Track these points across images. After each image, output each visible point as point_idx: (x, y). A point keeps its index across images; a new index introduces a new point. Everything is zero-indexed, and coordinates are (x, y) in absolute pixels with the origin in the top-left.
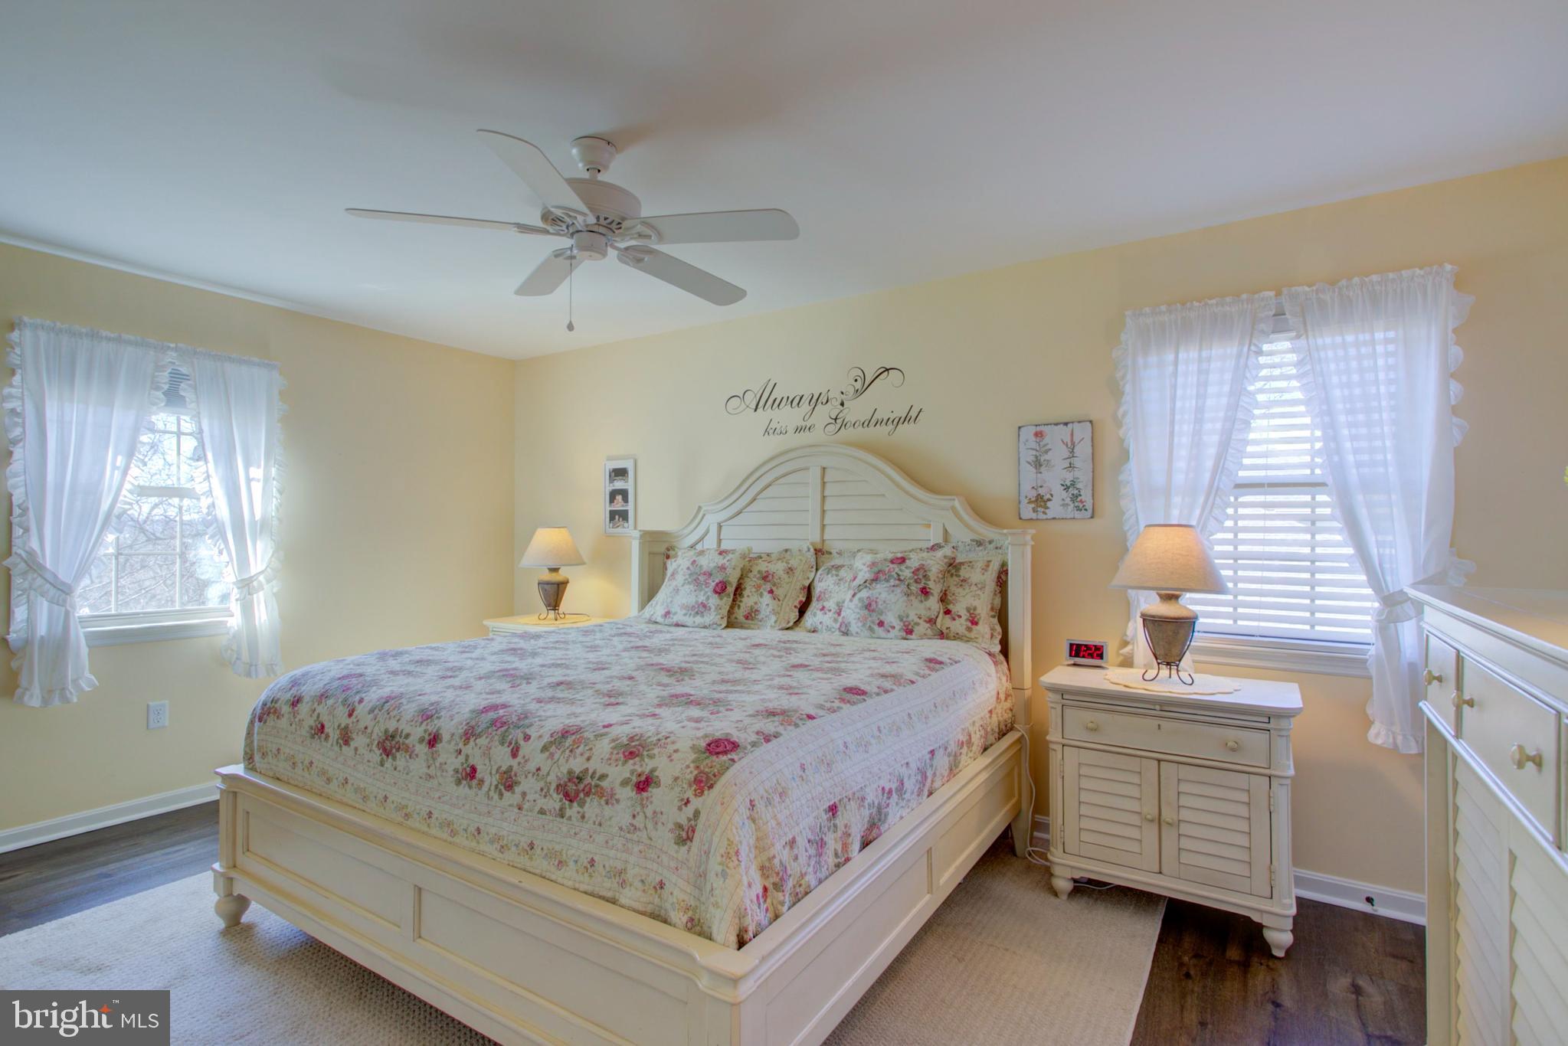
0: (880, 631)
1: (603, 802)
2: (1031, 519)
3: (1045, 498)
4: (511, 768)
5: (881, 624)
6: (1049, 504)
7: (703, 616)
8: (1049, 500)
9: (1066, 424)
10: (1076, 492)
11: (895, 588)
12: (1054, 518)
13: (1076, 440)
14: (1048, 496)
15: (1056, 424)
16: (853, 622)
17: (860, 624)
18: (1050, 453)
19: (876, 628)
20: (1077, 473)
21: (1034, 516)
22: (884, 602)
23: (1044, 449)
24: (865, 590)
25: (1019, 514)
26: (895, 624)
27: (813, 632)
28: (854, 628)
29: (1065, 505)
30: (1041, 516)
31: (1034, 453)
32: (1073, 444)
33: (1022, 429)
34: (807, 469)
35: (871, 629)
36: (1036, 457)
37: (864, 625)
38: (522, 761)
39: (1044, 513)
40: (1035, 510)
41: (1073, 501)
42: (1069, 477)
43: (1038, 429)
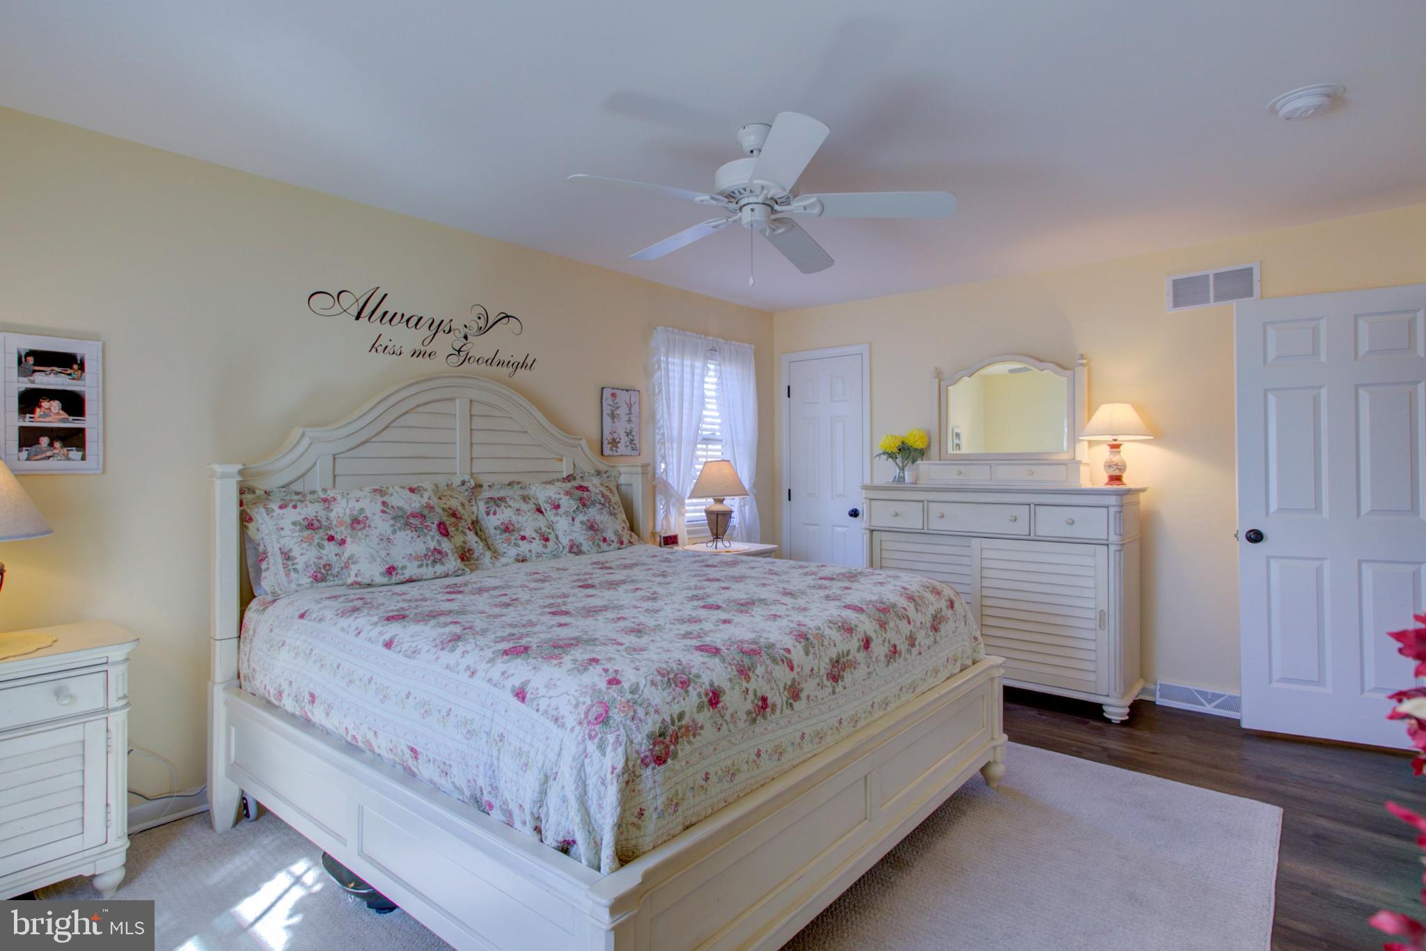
0: (604, 546)
1: (853, 669)
2: (609, 455)
3: (617, 441)
4: (794, 680)
5: (605, 540)
6: (619, 445)
7: (443, 564)
8: (619, 442)
9: (627, 391)
10: (631, 437)
11: (602, 511)
12: (621, 455)
13: (632, 402)
14: (618, 440)
15: (623, 390)
16: (584, 543)
17: (590, 543)
18: (620, 409)
19: (602, 544)
20: (633, 425)
21: (611, 453)
22: (601, 522)
23: (616, 406)
24: (581, 515)
25: (602, 451)
26: (613, 539)
27: (523, 561)
28: (584, 548)
29: (626, 446)
30: (615, 454)
31: (611, 408)
32: (631, 404)
33: (605, 390)
34: (452, 399)
35: (599, 545)
36: (612, 411)
37: (594, 543)
38: (799, 670)
39: (616, 451)
40: (611, 450)
41: (631, 444)
42: (629, 427)
43: (614, 391)
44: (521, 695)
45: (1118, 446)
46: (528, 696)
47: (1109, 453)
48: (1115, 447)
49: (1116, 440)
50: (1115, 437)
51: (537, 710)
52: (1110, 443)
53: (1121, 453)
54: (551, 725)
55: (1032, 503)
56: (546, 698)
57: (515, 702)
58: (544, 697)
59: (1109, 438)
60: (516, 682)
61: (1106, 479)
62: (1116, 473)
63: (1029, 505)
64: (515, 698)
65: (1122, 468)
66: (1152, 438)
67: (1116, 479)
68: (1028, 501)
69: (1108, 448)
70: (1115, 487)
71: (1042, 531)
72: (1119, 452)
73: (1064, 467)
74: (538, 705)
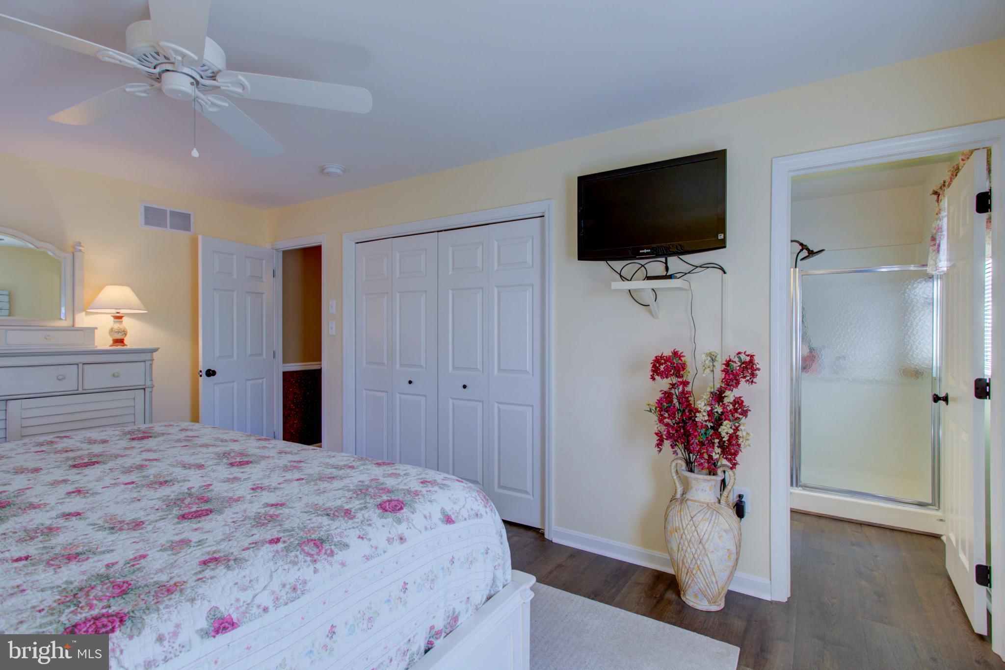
44: (448, 520)
45: (121, 317)
46: (453, 517)
47: (113, 322)
48: (118, 318)
49: (119, 313)
50: (118, 311)
51: (465, 519)
52: (115, 315)
53: (123, 323)
54: (475, 521)
55: (80, 363)
56: (462, 509)
57: (450, 527)
58: (460, 509)
59: (114, 311)
60: (437, 516)
61: (111, 342)
62: (119, 336)
63: (78, 364)
64: (448, 524)
65: (125, 333)
66: (146, 312)
67: (120, 341)
68: (76, 361)
69: (112, 319)
70: (119, 347)
71: (89, 385)
72: (122, 321)
73: (82, 332)
74: (462, 516)
